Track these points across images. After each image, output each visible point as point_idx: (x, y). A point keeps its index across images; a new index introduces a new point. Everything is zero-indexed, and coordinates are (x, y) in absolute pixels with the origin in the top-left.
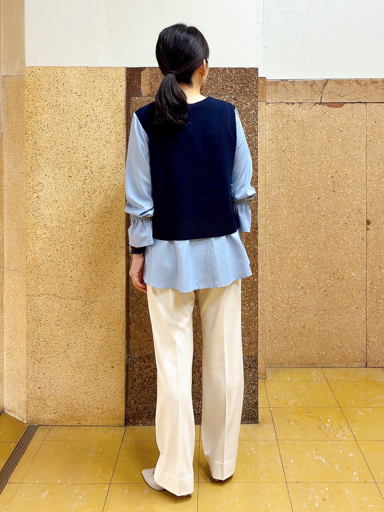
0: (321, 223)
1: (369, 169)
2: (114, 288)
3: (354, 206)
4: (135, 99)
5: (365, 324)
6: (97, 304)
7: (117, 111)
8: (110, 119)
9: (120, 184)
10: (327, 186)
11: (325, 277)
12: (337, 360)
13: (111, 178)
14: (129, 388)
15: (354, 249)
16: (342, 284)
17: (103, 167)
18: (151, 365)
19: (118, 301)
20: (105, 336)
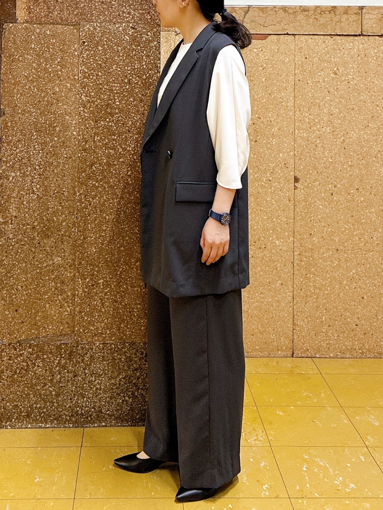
1: (297, 114)
3: (279, 159)
4: (8, 25)
16: (265, 255)
18: (23, 353)
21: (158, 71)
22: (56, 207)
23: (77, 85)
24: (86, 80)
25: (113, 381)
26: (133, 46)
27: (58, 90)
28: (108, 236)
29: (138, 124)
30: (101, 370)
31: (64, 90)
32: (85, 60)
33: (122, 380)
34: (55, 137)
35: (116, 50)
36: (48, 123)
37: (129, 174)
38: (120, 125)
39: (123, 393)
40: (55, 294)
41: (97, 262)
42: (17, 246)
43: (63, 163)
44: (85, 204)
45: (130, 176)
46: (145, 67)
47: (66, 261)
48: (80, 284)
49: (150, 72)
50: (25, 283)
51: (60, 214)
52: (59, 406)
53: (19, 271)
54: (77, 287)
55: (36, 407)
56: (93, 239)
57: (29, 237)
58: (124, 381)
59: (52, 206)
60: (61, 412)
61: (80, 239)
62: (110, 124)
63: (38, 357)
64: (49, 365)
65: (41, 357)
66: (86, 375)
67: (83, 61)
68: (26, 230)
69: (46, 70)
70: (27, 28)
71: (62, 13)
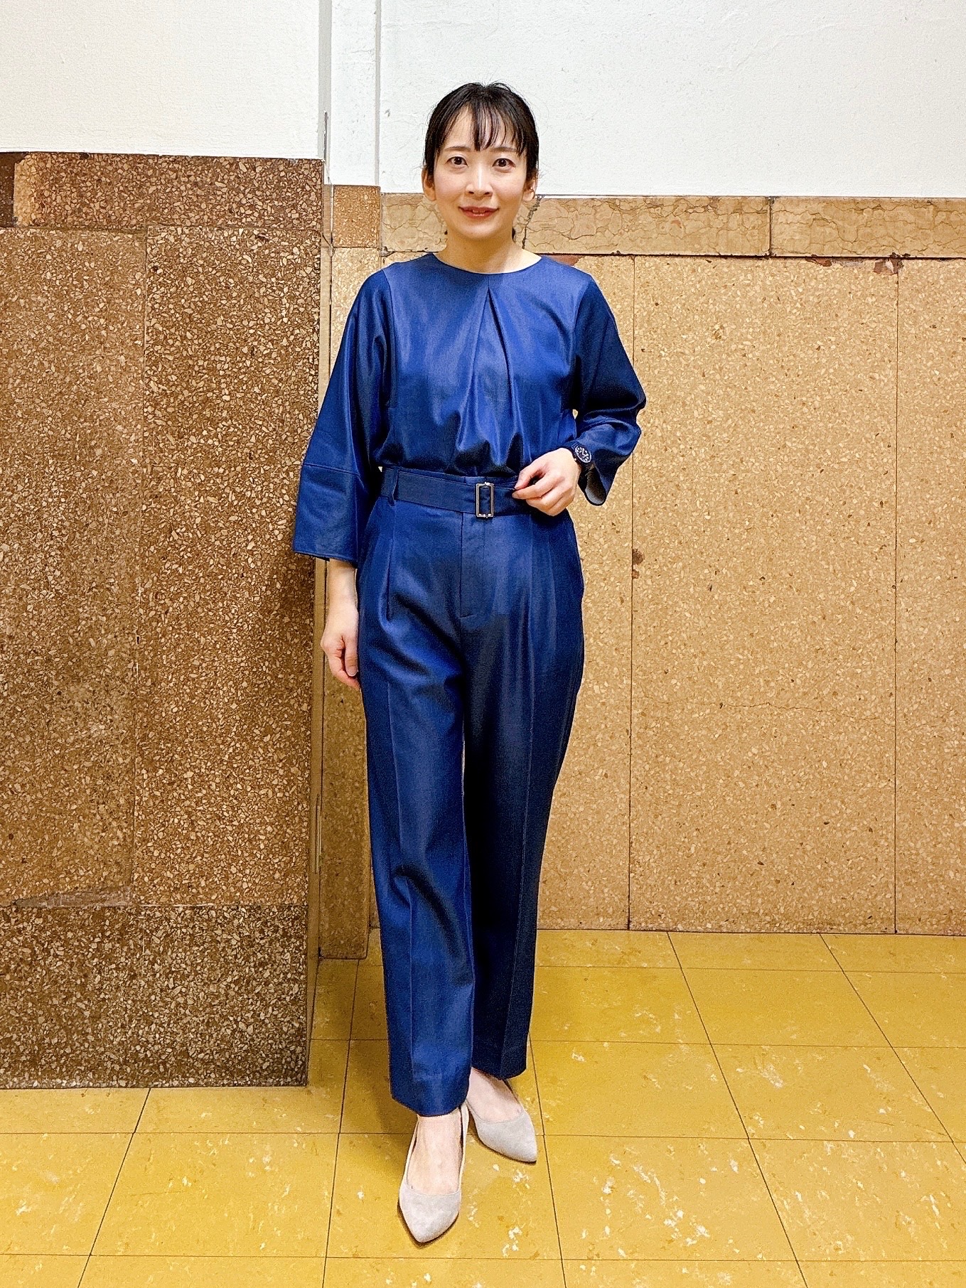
18: (23, 929)
21: (314, 330)
22: (94, 618)
23: (141, 360)
24: (160, 347)
25: (212, 989)
26: (260, 276)
27: (99, 369)
28: (203, 678)
29: (271, 442)
30: (186, 964)
31: (113, 368)
32: (156, 306)
33: (233, 986)
34: (93, 469)
35: (223, 284)
36: (78, 439)
37: (249, 548)
38: (231, 443)
39: (234, 1014)
40: (92, 801)
41: (181, 734)
42: (13, 698)
43: (109, 524)
44: (156, 611)
45: (251, 552)
46: (285, 320)
47: (115, 732)
48: (144, 780)
49: (297, 331)
50: (31, 777)
51: (103, 632)
52: (99, 1040)
53: (17, 752)
54: (138, 787)
55: (50, 1044)
56: (171, 685)
57: (39, 680)
58: (236, 989)
59: (86, 615)
60: (103, 1053)
61: (145, 686)
62: (210, 442)
63: (55, 936)
64: (77, 954)
65: (62, 937)
66: (155, 975)
67: (153, 309)
68: (33, 664)
69: (74, 326)
70: (36, 236)
71: (109, 207)
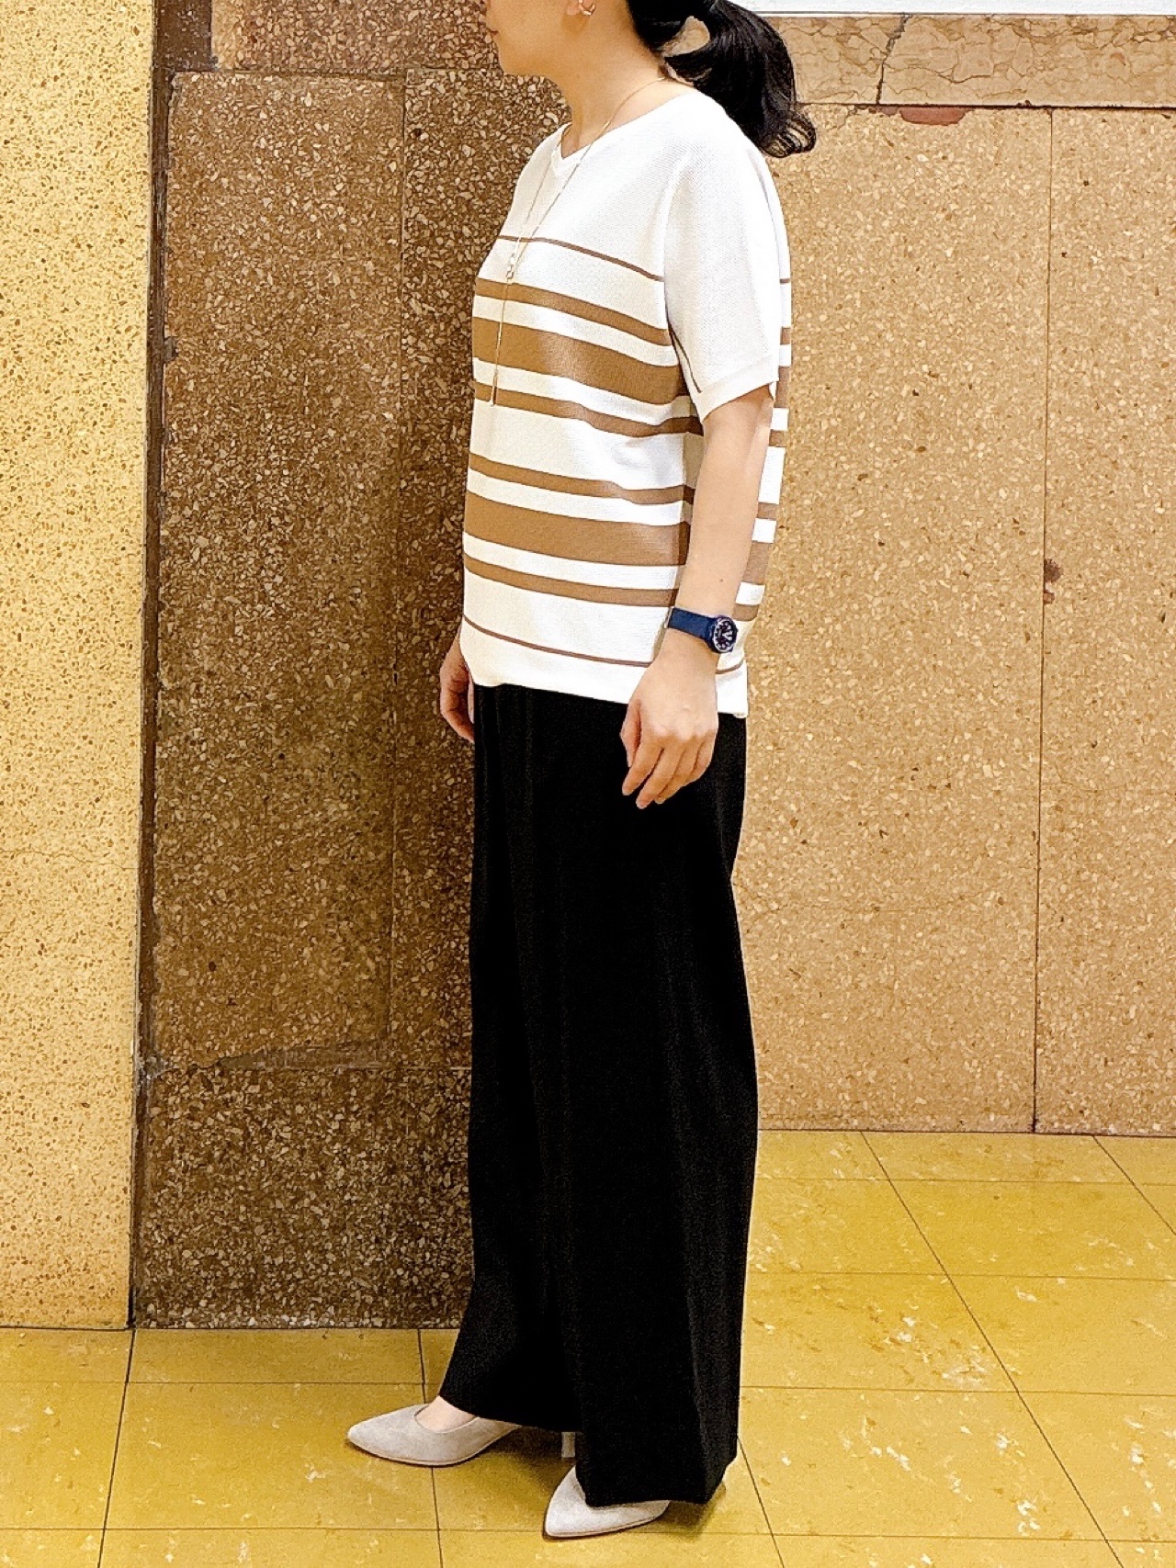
0: (867, 574)
1: (1057, 364)
2: (97, 800)
3: (995, 506)
4: (187, 79)
5: (1031, 964)
6: (29, 858)
7: (118, 124)
8: (91, 157)
9: (122, 405)
10: (895, 428)
11: (883, 779)
12: (919, 1100)
13: (91, 382)
14: (148, 1184)
15: (995, 673)
16: (946, 808)
17: (63, 337)
18: (232, 1100)
19: (112, 850)
20: (58, 986)
22: (331, 646)
23: (397, 267)
24: (424, 248)
27: (336, 280)
31: (356, 280)
32: (419, 188)
34: (330, 427)
35: (517, 155)
36: (306, 383)
40: (329, 915)
42: (213, 764)
43: (352, 507)
44: (422, 635)
47: (363, 814)
48: (405, 885)
50: (241, 880)
51: (345, 666)
52: (343, 1261)
53: (220, 843)
56: (445, 744)
57: (251, 737)
59: (320, 642)
60: (348, 1279)
61: (405, 745)
63: (277, 1112)
64: (311, 1137)
65: (288, 1112)
66: (424, 1168)
67: (414, 192)
68: (244, 714)
69: (301, 217)
70: (244, 85)
71: (349, 41)
